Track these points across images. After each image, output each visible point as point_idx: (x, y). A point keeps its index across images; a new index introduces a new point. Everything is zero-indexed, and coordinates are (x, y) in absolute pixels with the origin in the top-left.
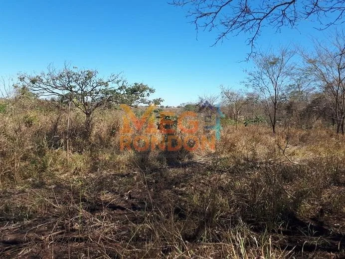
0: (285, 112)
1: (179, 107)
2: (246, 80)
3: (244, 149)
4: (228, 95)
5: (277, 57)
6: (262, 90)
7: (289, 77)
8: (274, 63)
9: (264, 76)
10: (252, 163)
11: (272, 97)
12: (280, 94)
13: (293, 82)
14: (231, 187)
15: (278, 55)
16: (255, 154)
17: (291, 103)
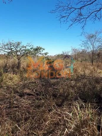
0: (97, 57)
1: (55, 56)
2: (81, 44)
3: (80, 71)
4: (74, 50)
5: (93, 34)
6: (88, 48)
7: (98, 42)
8: (92, 37)
9: (88, 42)
10: (84, 77)
11: (92, 51)
12: (95, 49)
13: (100, 44)
16: (85, 73)
17: (99, 53)
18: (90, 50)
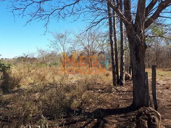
1: (13, 59)
2: (49, 44)
4: (41, 52)
5: (63, 34)
6: (58, 49)
7: (69, 44)
8: (62, 37)
9: (58, 43)
10: (53, 85)
11: (62, 53)
12: (66, 51)
13: (72, 46)
14: (40, 99)
15: (63, 33)
16: (54, 81)
17: (71, 56)
18: (60, 52)
